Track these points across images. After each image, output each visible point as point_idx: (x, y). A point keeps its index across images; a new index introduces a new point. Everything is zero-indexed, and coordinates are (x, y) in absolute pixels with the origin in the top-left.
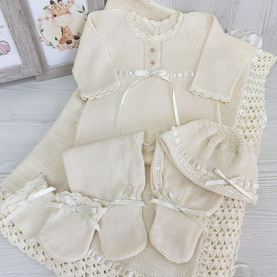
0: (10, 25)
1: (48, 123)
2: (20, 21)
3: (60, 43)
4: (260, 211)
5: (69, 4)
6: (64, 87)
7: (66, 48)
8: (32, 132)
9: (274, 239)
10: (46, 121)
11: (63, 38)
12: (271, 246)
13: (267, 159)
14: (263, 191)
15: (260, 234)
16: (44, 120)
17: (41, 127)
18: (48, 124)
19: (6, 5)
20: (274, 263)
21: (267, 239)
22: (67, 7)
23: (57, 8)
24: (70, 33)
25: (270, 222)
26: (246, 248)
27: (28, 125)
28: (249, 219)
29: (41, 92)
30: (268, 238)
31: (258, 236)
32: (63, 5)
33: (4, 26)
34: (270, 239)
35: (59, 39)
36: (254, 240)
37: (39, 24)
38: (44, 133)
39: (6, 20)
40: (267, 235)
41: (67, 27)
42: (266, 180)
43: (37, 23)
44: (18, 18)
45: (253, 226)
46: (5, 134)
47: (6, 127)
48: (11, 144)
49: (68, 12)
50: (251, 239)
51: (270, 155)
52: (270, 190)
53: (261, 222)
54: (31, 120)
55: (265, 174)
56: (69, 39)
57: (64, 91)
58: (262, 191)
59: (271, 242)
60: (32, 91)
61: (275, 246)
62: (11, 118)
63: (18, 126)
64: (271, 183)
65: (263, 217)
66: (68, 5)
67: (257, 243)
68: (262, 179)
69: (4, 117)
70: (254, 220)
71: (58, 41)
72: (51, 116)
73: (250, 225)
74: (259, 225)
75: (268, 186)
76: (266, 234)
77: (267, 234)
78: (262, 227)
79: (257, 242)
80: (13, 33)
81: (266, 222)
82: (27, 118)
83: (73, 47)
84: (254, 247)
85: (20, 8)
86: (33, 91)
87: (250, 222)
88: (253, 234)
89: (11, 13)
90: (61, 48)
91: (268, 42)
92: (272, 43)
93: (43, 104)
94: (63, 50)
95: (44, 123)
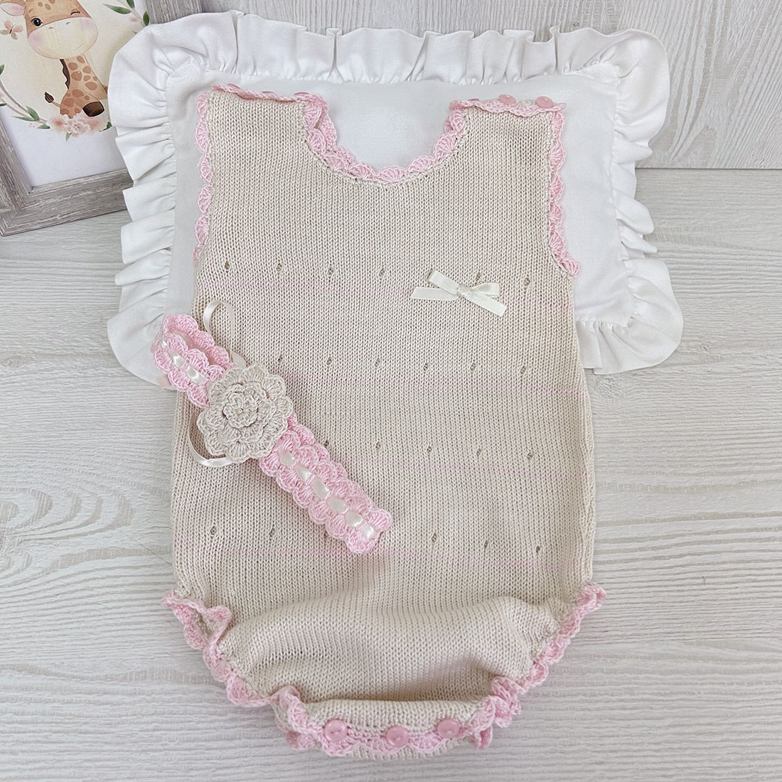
1: (24, 363)
3: (63, 112)
4: (699, 644)
6: (86, 251)
9: (746, 740)
10: (20, 357)
12: (735, 764)
13: (724, 474)
14: (711, 577)
15: (700, 724)
16: (11, 355)
17: (1, 376)
18: (23, 366)
21: (722, 741)
24: (91, 80)
25: (732, 684)
26: (651, 773)
28: (662, 674)
29: (11, 267)
30: (725, 737)
31: (690, 730)
34: (733, 741)
35: (58, 100)
36: (676, 746)
40: (722, 728)
41: (80, 59)
42: (720, 542)
45: (674, 698)
49: (78, 12)
50: (668, 742)
51: (733, 459)
52: (735, 576)
53: (702, 684)
55: (718, 520)
56: (92, 100)
57: (85, 262)
58: (707, 577)
59: (735, 753)
61: (750, 766)
64: (736, 551)
65: (711, 665)
67: (689, 755)
68: (709, 538)
70: (678, 676)
71: (57, 105)
72: (36, 341)
73: (666, 694)
74: (696, 693)
75: (725, 563)
76: (719, 725)
77: (722, 724)
78: (706, 701)
79: (687, 752)
81: (719, 684)
83: (109, 126)
84: (678, 768)
87: (664, 684)
88: (675, 726)
90: (69, 129)
91: (727, 105)
92: (739, 105)
93: (13, 304)
94: (76, 134)
95: (11, 363)
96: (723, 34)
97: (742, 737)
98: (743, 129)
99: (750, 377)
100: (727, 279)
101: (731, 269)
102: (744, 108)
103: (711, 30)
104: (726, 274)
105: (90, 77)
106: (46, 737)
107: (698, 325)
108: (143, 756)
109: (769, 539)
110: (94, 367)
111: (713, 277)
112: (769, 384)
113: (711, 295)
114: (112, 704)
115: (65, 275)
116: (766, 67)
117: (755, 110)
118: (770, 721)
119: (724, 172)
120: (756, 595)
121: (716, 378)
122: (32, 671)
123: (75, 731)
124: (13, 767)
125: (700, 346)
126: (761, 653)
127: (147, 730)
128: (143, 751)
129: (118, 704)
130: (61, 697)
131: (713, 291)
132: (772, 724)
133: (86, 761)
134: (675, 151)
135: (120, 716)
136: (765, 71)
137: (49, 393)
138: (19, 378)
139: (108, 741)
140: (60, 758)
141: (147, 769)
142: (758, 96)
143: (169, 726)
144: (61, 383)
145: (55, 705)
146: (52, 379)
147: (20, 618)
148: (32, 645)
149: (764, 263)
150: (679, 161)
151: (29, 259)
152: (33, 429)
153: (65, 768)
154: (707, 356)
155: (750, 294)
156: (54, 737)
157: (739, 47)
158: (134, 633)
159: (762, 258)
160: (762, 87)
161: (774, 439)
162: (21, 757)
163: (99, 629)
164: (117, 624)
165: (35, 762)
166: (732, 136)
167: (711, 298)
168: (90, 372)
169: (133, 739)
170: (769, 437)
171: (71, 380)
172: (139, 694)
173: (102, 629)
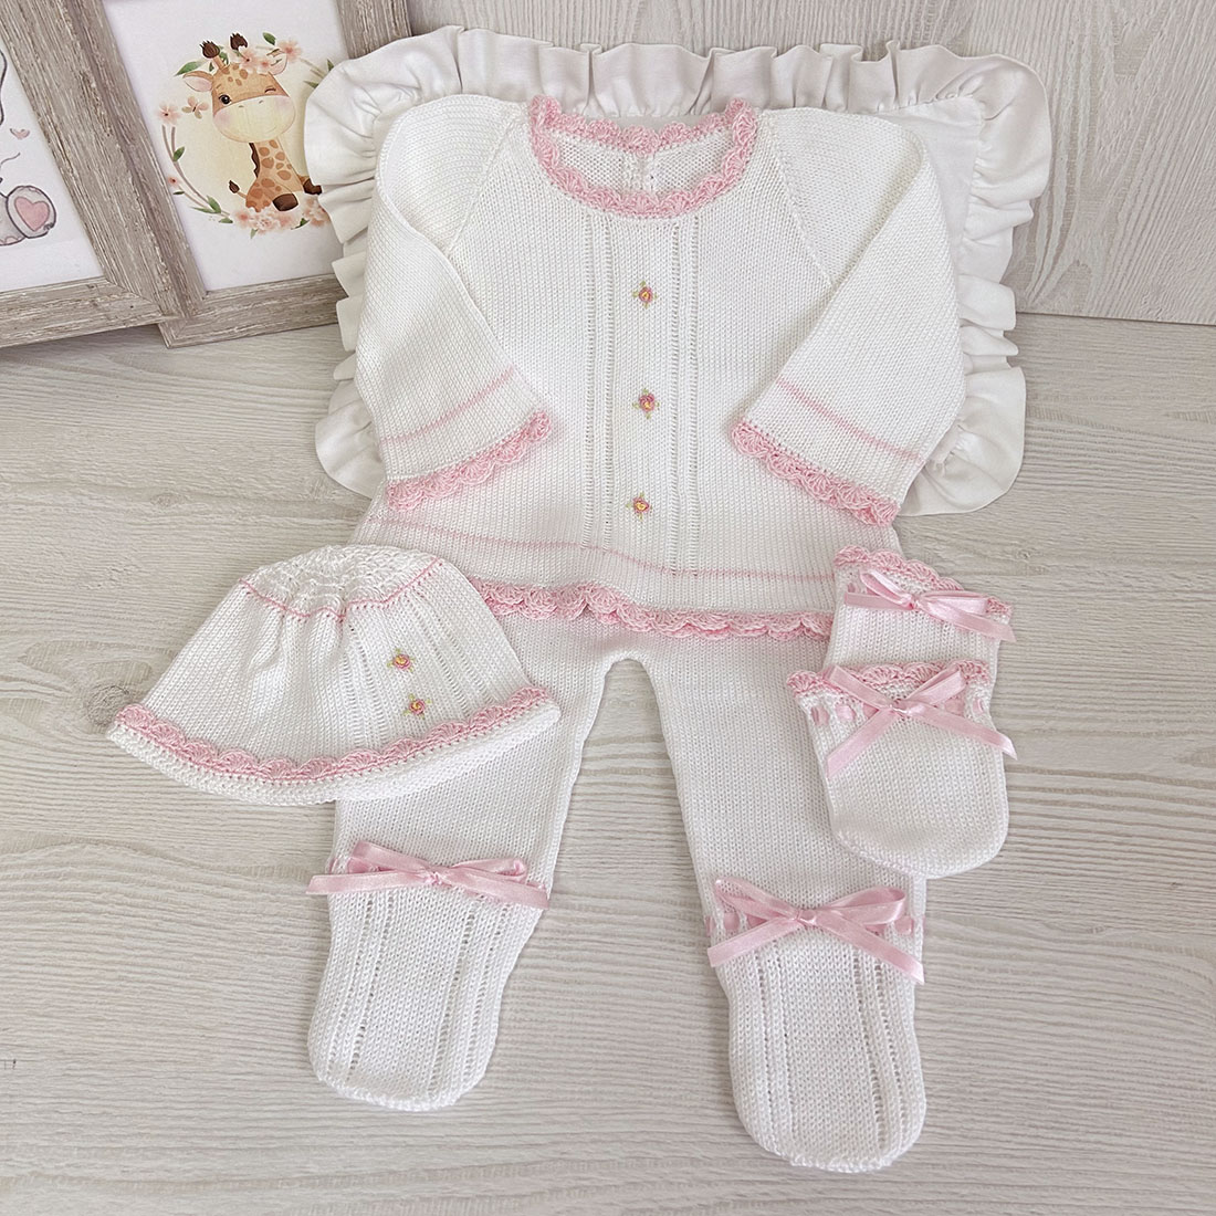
0: (50, 128)
1: (176, 502)
2: (86, 115)
3: (249, 205)
5: (278, 57)
6: (263, 371)
7: (275, 224)
8: (114, 534)
9: (971, 1034)
10: (171, 495)
11: (261, 186)
12: (952, 1059)
16: (163, 491)
17: (148, 515)
18: (175, 506)
19: (30, 55)
20: (948, 1128)
21: (942, 1031)
22: (270, 69)
23: (230, 69)
24: (285, 168)
25: (969, 968)
27: (102, 505)
29: (173, 385)
30: (946, 1027)
32: (254, 60)
33: (29, 133)
34: (954, 1032)
35: (244, 190)
37: (164, 128)
38: (155, 539)
39: (34, 108)
40: (946, 1017)
41: (273, 143)
43: (155, 125)
44: (77, 104)
46: (16, 532)
47: (21, 506)
48: (27, 570)
49: (274, 89)
51: (1031, 700)
54: (117, 487)
56: (284, 192)
57: (260, 385)
59: (955, 1047)
60: (140, 381)
61: (970, 1064)
62: (46, 476)
63: (66, 505)
66: (272, 59)
69: (23, 471)
71: (242, 195)
72: (192, 477)
76: (941, 1012)
77: (945, 1012)
80: (60, 157)
81: (953, 966)
82: (104, 481)
83: (303, 223)
85: (83, 67)
86: (145, 382)
89: (51, 84)
90: (255, 224)
91: (1102, 234)
92: (1119, 236)
93: (171, 431)
94: (262, 232)
95: (161, 501)
96: (1089, 145)
97: (968, 1030)
98: (1128, 267)
99: (1079, 597)
100: (1077, 468)
101: (1085, 455)
102: (1127, 239)
103: (1073, 138)
104: (1075, 461)
105: (282, 165)
106: (157, 924)
107: (1022, 524)
108: (259, 959)
109: (1056, 803)
110: (258, 515)
111: (1057, 463)
112: (1104, 609)
113: (1049, 487)
114: (231, 898)
115: (235, 400)
116: (1153, 188)
117: (1142, 243)
118: (1008, 1016)
119: (1106, 323)
120: (1025, 868)
121: (1032, 596)
122: (149, 852)
123: (187, 922)
124: (118, 951)
125: (1020, 553)
126: (1015, 937)
127: (268, 932)
128: (259, 953)
129: (238, 899)
130: (177, 884)
131: (1053, 482)
132: (1010, 1020)
133: (196, 955)
134: (1036, 291)
135: (239, 913)
136: (1153, 194)
137: (201, 540)
138: (168, 520)
139: (222, 937)
140: (169, 948)
141: (261, 973)
142: (1145, 225)
143: (291, 930)
144: (217, 530)
145: (169, 891)
146: (207, 524)
147: (141, 793)
148: (151, 823)
149: (1133, 449)
150: (1042, 304)
151: (194, 377)
152: (178, 581)
153: (173, 959)
154: (1026, 565)
155: (1101, 490)
156: (166, 925)
157: (1113, 160)
158: (265, 823)
159: (1132, 443)
160: (1150, 215)
161: (1092, 680)
162: (126, 941)
163: (226, 815)
164: (247, 812)
165: (141, 949)
166: (1113, 275)
167: (1048, 490)
168: (251, 519)
169: (251, 939)
170: (1087, 676)
171: (228, 527)
172: (263, 891)
173: (229, 815)
